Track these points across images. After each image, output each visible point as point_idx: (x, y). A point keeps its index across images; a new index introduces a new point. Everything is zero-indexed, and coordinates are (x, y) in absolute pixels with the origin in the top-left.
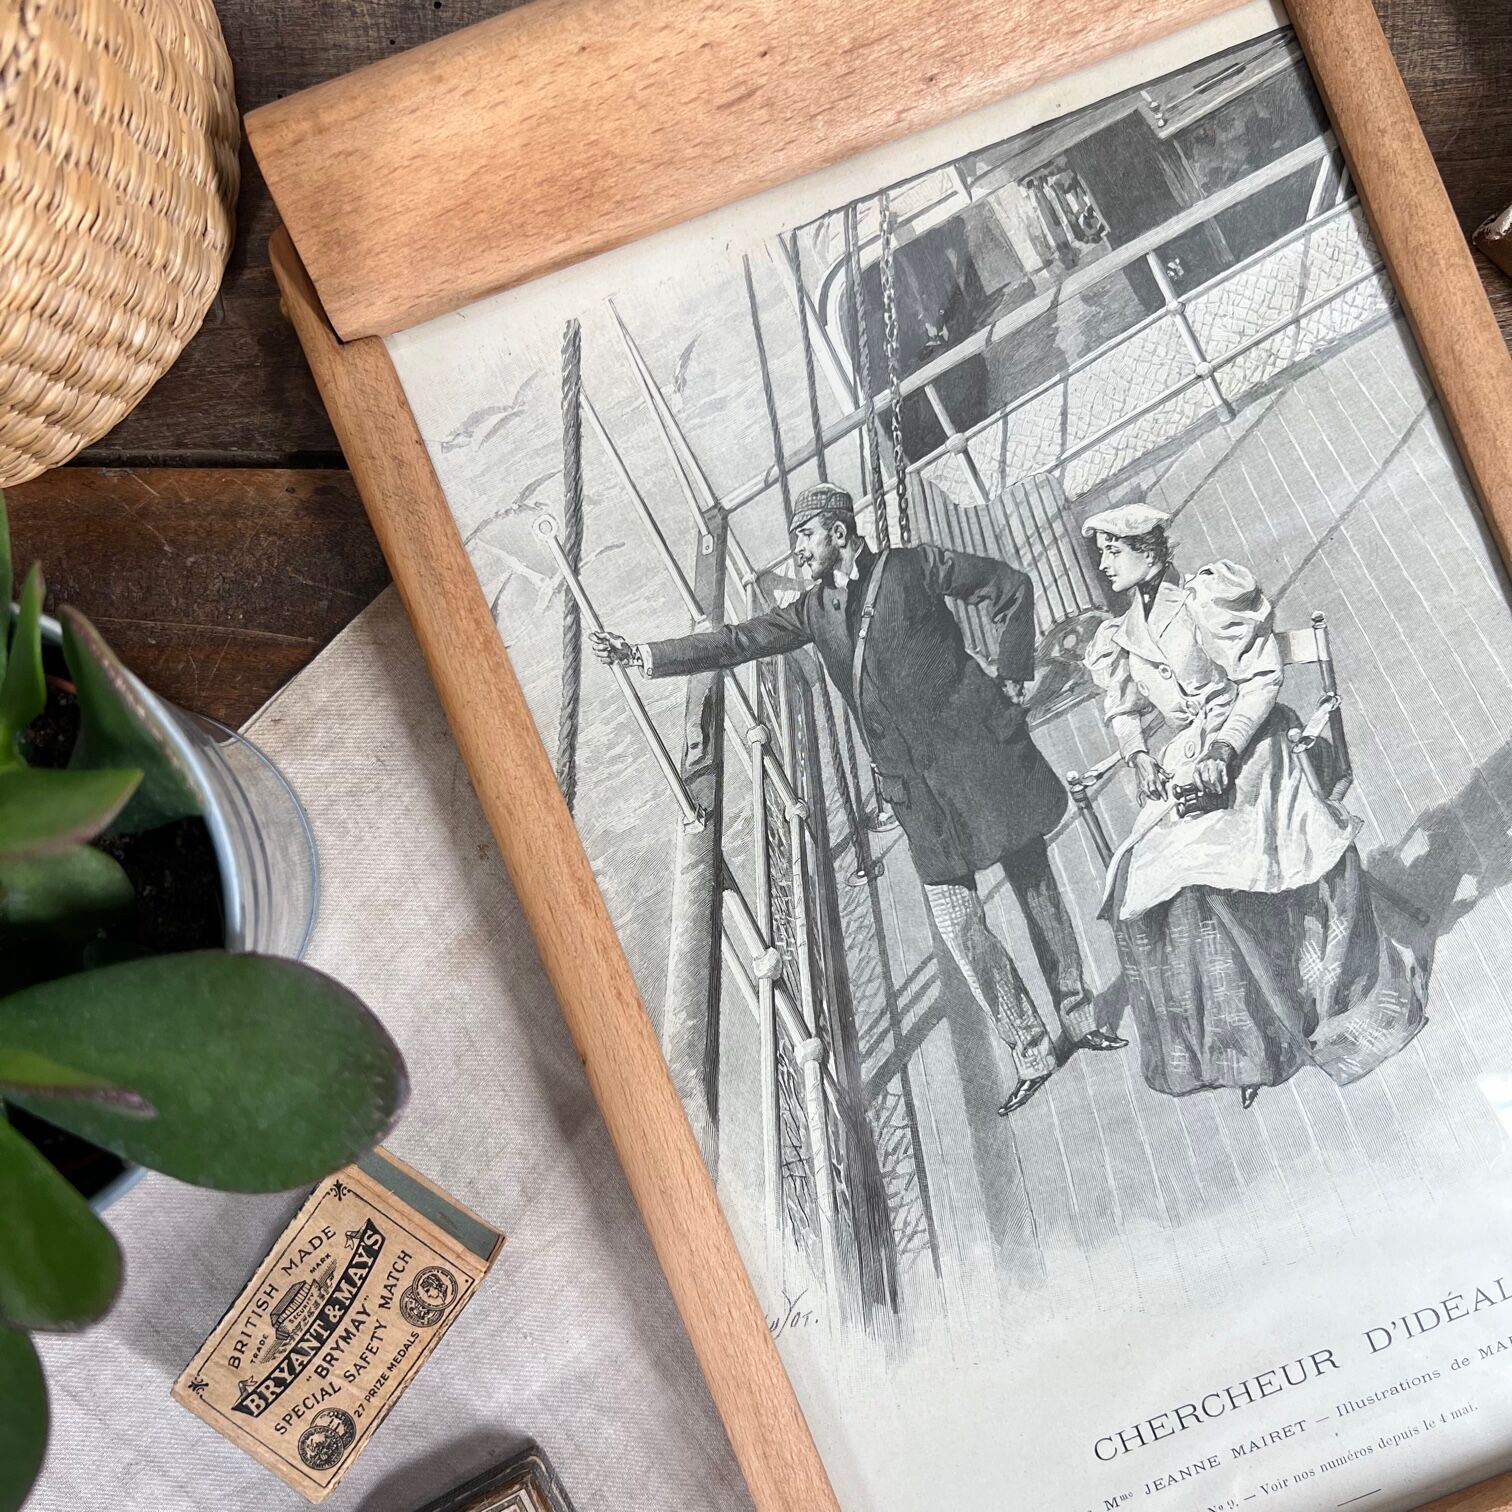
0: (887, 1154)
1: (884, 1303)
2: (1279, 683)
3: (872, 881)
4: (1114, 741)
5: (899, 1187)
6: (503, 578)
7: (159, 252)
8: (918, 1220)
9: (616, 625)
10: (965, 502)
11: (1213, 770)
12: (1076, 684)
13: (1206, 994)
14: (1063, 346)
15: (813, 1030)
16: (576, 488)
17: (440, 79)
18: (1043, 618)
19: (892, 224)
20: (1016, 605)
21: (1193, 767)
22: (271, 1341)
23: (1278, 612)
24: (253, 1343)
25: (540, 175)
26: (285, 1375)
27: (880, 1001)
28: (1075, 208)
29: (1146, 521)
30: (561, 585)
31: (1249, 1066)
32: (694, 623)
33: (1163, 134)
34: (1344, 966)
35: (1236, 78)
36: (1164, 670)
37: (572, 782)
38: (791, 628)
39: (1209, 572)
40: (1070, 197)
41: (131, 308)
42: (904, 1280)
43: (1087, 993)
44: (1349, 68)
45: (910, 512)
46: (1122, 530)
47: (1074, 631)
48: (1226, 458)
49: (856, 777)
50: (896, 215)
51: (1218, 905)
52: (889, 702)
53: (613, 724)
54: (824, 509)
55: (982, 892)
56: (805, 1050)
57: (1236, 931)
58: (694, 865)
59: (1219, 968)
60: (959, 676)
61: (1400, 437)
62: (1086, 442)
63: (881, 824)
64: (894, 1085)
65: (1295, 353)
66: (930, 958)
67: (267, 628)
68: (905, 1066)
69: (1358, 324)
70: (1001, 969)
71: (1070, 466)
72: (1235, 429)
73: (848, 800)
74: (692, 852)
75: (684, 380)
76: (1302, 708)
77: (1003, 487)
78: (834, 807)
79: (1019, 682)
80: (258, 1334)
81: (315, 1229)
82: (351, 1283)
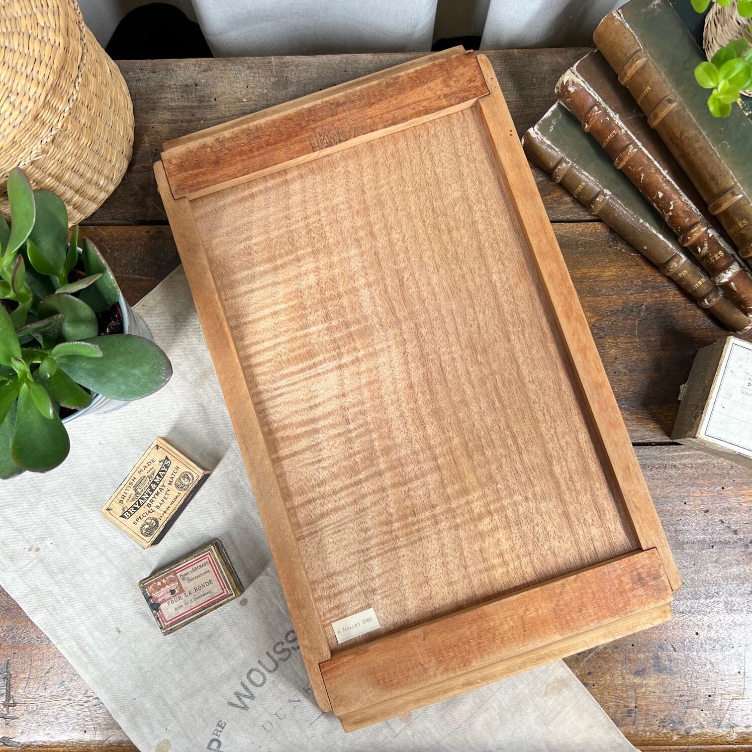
22: (133, 495)
26: (137, 506)
67: (140, 275)
80: (129, 493)
81: (149, 459)
82: (160, 476)
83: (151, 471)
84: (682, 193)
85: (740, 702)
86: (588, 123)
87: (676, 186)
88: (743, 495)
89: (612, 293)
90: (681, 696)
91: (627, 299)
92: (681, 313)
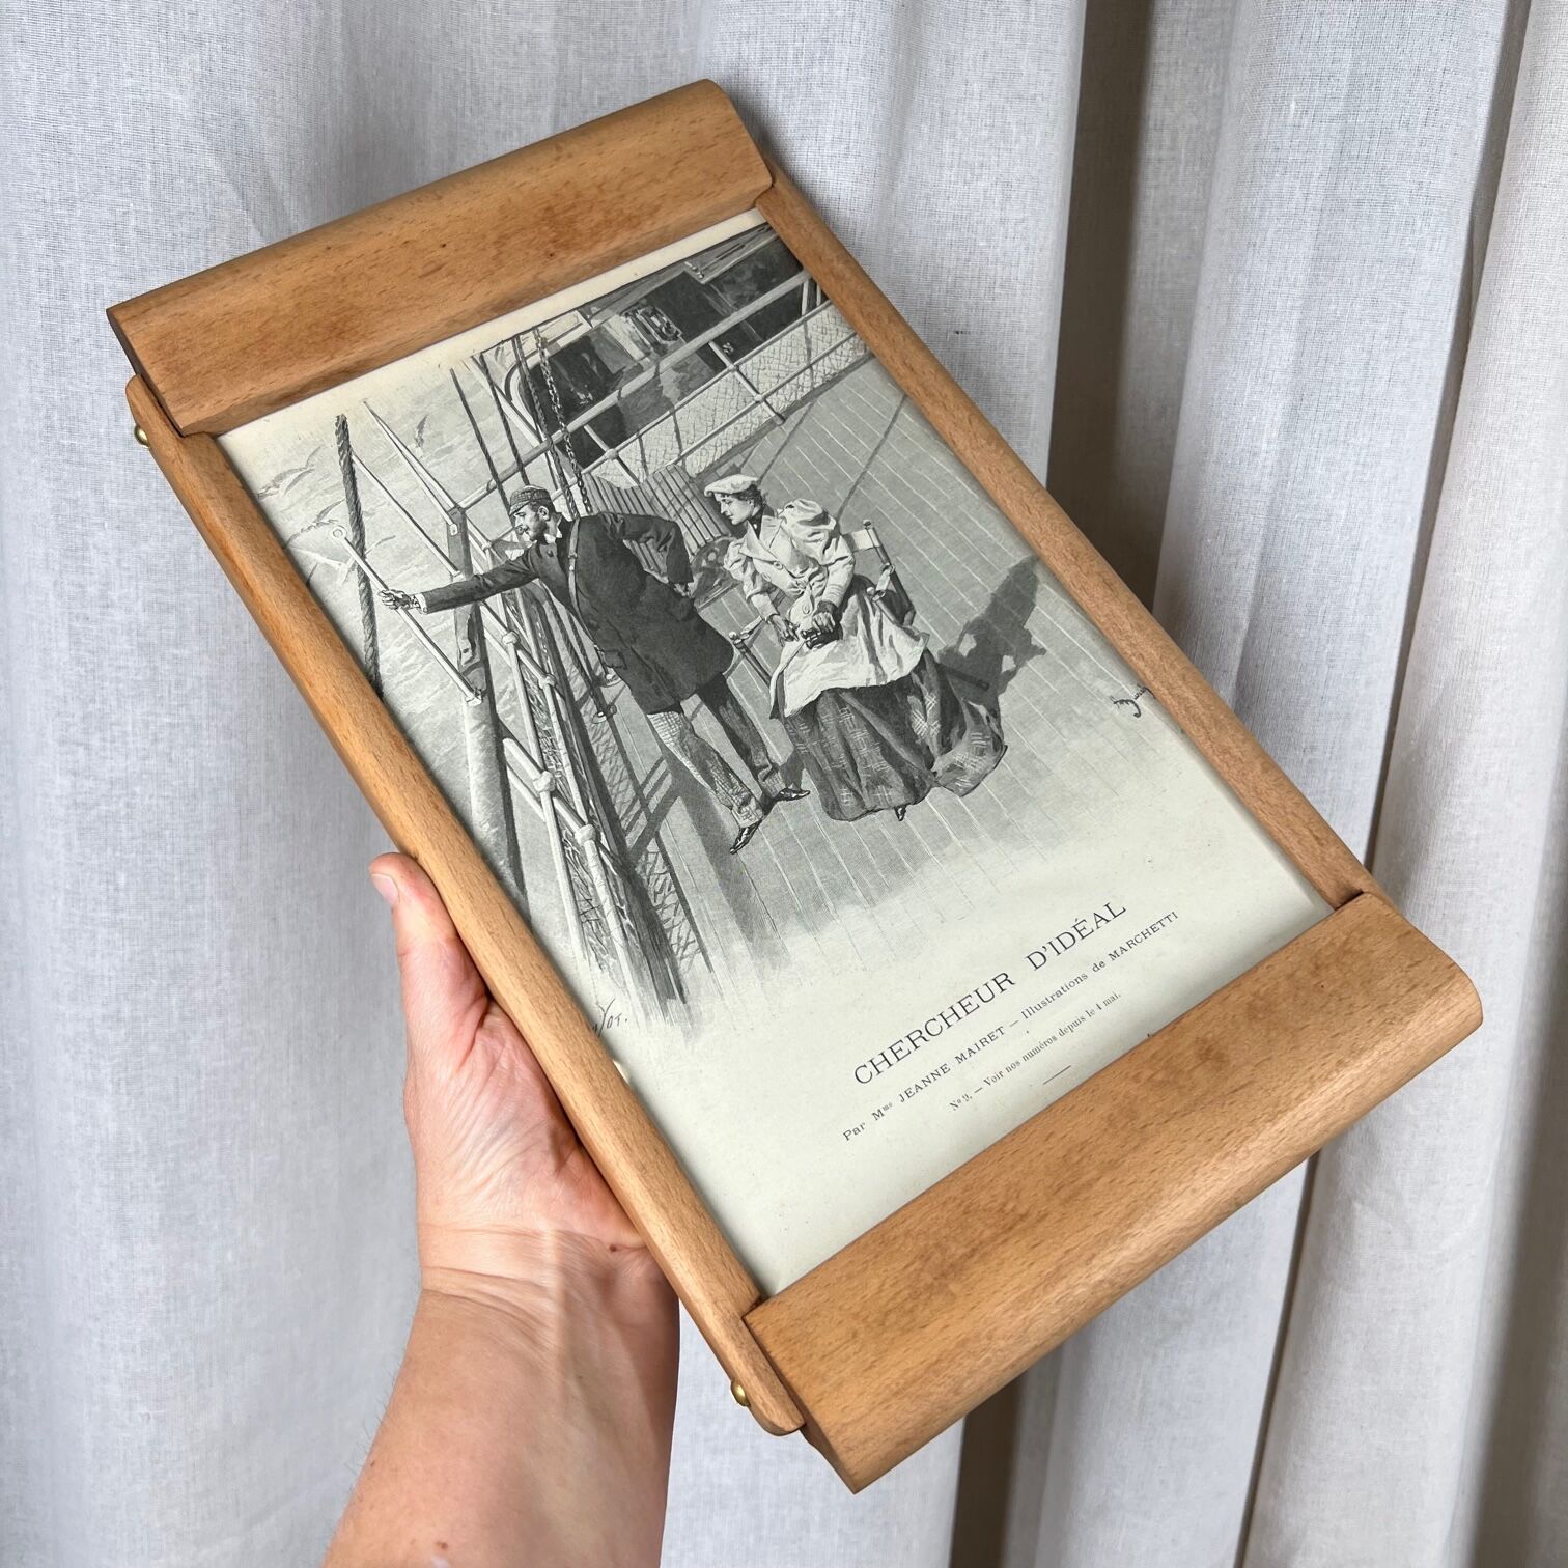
0: (656, 894)
1: (671, 995)
2: (853, 563)
3: (609, 718)
4: (755, 610)
5: (669, 915)
6: (313, 563)
8: (688, 934)
9: (395, 585)
10: (624, 487)
11: (824, 619)
12: (721, 581)
13: (855, 754)
14: (667, 396)
15: (585, 820)
16: (356, 509)
18: (691, 545)
19: (544, 344)
20: (670, 537)
21: (810, 618)
23: (841, 522)
25: (309, 321)
27: (631, 793)
28: (658, 324)
29: (744, 483)
30: (354, 565)
31: (896, 793)
33: (703, 282)
34: (941, 722)
35: (741, 251)
36: (777, 565)
38: (521, 571)
39: (791, 507)
40: (654, 319)
42: (686, 977)
43: (774, 765)
45: (589, 496)
46: (728, 489)
48: (785, 443)
49: (584, 655)
50: (546, 339)
51: (848, 698)
52: (598, 607)
53: (404, 646)
54: (531, 500)
55: (688, 713)
56: (582, 834)
57: (864, 711)
58: (479, 726)
59: (859, 737)
60: (642, 586)
61: (890, 420)
62: (695, 444)
63: (608, 681)
64: (652, 847)
65: (813, 383)
66: (660, 761)
68: (657, 833)
69: (847, 365)
70: (711, 759)
71: (688, 459)
72: (788, 428)
73: (582, 669)
74: (475, 718)
75: (422, 440)
76: (871, 575)
77: (648, 474)
78: (573, 675)
79: (684, 583)
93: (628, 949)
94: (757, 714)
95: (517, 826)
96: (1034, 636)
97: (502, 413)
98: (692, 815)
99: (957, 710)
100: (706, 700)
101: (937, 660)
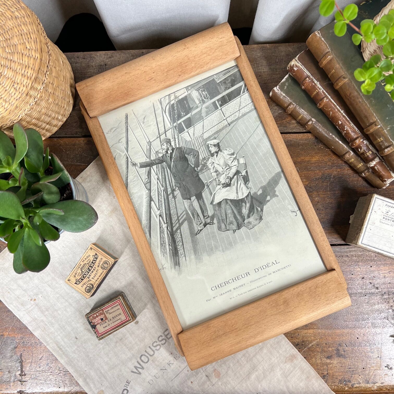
0: (178, 242)
1: (177, 265)
2: (238, 167)
3: (175, 199)
4: (212, 176)
5: (179, 247)
6: (116, 153)
7: (63, 105)
8: (183, 252)
9: (134, 160)
10: (188, 140)
11: (228, 181)
12: (206, 168)
13: (227, 216)
14: (203, 115)
15: (166, 223)
16: (127, 139)
17: (105, 78)
18: (201, 158)
19: (176, 97)
20: (196, 155)
21: (224, 180)
22: (80, 273)
23: (237, 156)
24: (78, 273)
25: (120, 92)
26: (83, 278)
27: (176, 218)
28: (204, 94)
29: (216, 142)
30: (125, 154)
31: (234, 227)
32: (146, 159)
33: (218, 82)
34: (249, 211)
35: (229, 73)
36: (220, 165)
37: (127, 185)
38: (161, 160)
39: (226, 150)
40: (203, 92)
41: (59, 113)
42: (180, 261)
43: (209, 216)
44: (245, 71)
45: (180, 141)
46: (212, 143)
47: (205, 160)
48: (228, 132)
49: (172, 183)
50: (176, 96)
51: (229, 202)
52: (177, 171)
53: (134, 176)
54: (166, 141)
55: (192, 200)
56: (164, 226)
57: (232, 206)
58: (147, 197)
59: (229, 211)
60: (188, 167)
61: (256, 128)
62: (207, 130)
64: (179, 231)
65: (239, 115)
66: (184, 211)
67: (80, 163)
68: (180, 228)
69: (249, 110)
70: (195, 212)
71: (204, 134)
72: (230, 128)
73: (171, 187)
74: (146, 195)
75: (144, 122)
77: (194, 137)
78: (169, 188)
79: (197, 168)
80: (78, 272)
81: (87, 255)
82: (93, 263)
83: (89, 261)
84: (351, 122)
85: (379, 371)
86: (304, 85)
87: (348, 119)
88: (381, 270)
89: (316, 169)
90: (349, 368)
91: (324, 172)
92: (351, 179)
93: (170, 254)
94: (207, 202)
95: (151, 222)
96: (277, 192)
97: (163, 116)
98: (189, 225)
99: (253, 208)
100: (196, 198)
101: (252, 195)
